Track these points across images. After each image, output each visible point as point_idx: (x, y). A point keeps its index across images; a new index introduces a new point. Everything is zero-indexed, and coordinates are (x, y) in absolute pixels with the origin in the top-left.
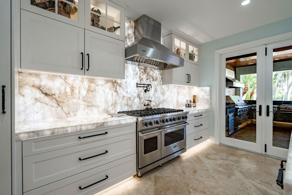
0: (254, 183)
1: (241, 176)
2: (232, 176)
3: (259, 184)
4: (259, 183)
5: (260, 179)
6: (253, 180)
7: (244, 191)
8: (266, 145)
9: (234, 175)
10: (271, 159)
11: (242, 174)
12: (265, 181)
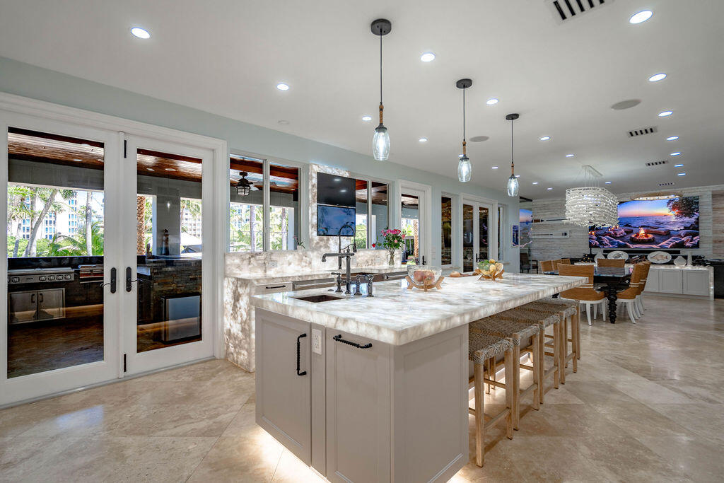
0: (169, 432)
1: (138, 438)
2: (124, 452)
3: (178, 428)
4: (175, 427)
5: (168, 420)
6: (161, 430)
7: (174, 455)
8: (125, 355)
9: (124, 447)
10: (139, 380)
11: (134, 434)
12: (178, 418)
